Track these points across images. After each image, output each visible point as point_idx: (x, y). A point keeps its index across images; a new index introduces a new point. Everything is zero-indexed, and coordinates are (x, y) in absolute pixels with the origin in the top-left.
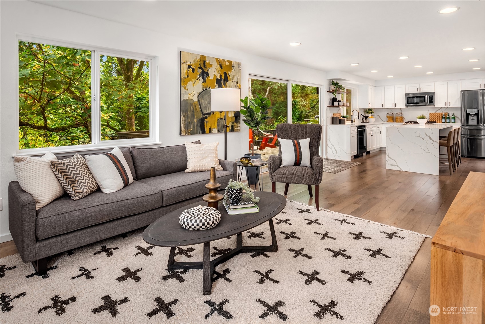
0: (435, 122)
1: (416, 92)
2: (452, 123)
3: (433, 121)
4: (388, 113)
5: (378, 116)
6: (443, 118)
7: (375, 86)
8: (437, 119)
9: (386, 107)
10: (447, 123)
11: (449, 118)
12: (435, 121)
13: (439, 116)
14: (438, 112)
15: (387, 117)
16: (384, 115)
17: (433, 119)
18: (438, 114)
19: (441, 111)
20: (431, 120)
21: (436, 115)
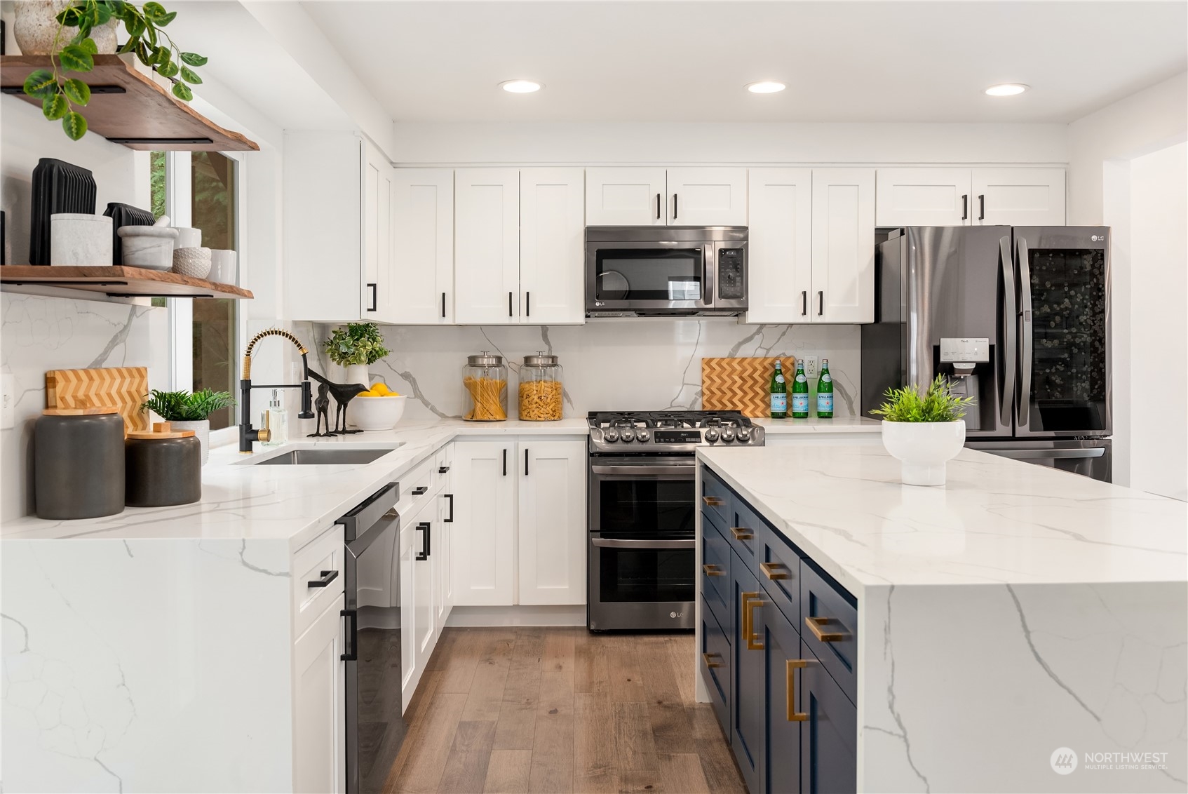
2: (822, 416)
3: (719, 407)
4: (473, 361)
6: (775, 388)
7: (394, 165)
8: (740, 394)
9: (462, 314)
10: (796, 416)
11: (804, 387)
12: (729, 407)
13: (751, 376)
14: (748, 351)
15: (470, 384)
17: (719, 394)
18: (745, 363)
19: (760, 347)
20: (709, 401)
21: (738, 372)
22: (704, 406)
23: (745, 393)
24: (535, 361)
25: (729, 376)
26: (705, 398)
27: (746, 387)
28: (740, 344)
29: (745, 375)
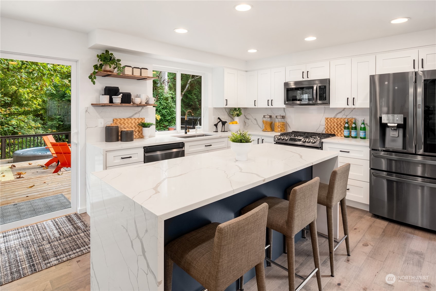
0: (334, 135)
2: (361, 138)
3: (330, 133)
4: (264, 116)
5: (255, 119)
6: (345, 128)
7: (246, 71)
8: (336, 129)
9: (259, 105)
10: (353, 137)
11: (355, 128)
12: (333, 133)
13: (340, 124)
14: (339, 116)
15: (263, 122)
16: (260, 118)
17: (330, 128)
18: (338, 120)
19: (344, 115)
20: (327, 130)
21: (336, 122)
22: (325, 132)
23: (338, 129)
24: (278, 117)
25: (333, 123)
26: (326, 129)
27: (338, 127)
28: (337, 114)
29: (338, 123)
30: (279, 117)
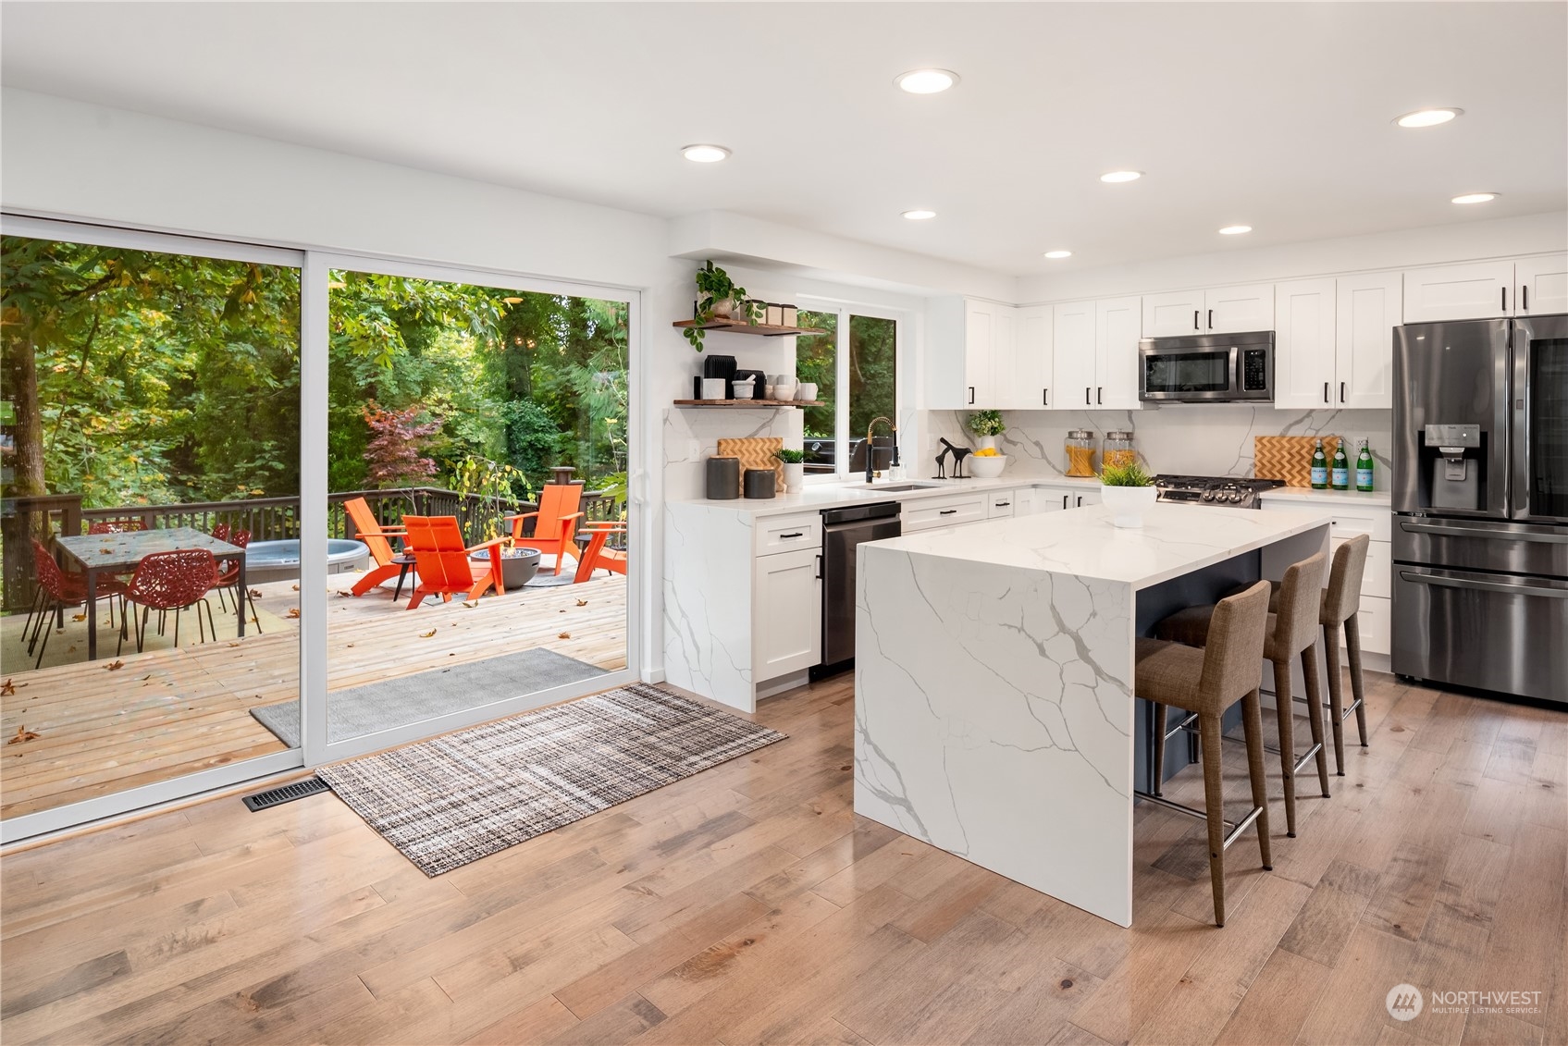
0: (1281, 484)
1: (1190, 331)
2: (1360, 489)
3: (1269, 477)
4: (1071, 434)
5: (1037, 444)
6: (1314, 463)
7: (1017, 306)
8: (1288, 466)
9: (1057, 403)
10: (1336, 488)
11: (1344, 463)
12: (1279, 477)
13: (1298, 452)
14: (1296, 432)
15: (1068, 450)
16: (1055, 442)
17: (1269, 466)
18: (1293, 441)
19: (1310, 428)
20: (1260, 471)
21: (1286, 449)
22: (1256, 475)
24: (1114, 436)
25: (1279, 451)
26: (1257, 468)
27: (1294, 462)
28: (1291, 425)
29: (1293, 451)
30: (1117, 436)
